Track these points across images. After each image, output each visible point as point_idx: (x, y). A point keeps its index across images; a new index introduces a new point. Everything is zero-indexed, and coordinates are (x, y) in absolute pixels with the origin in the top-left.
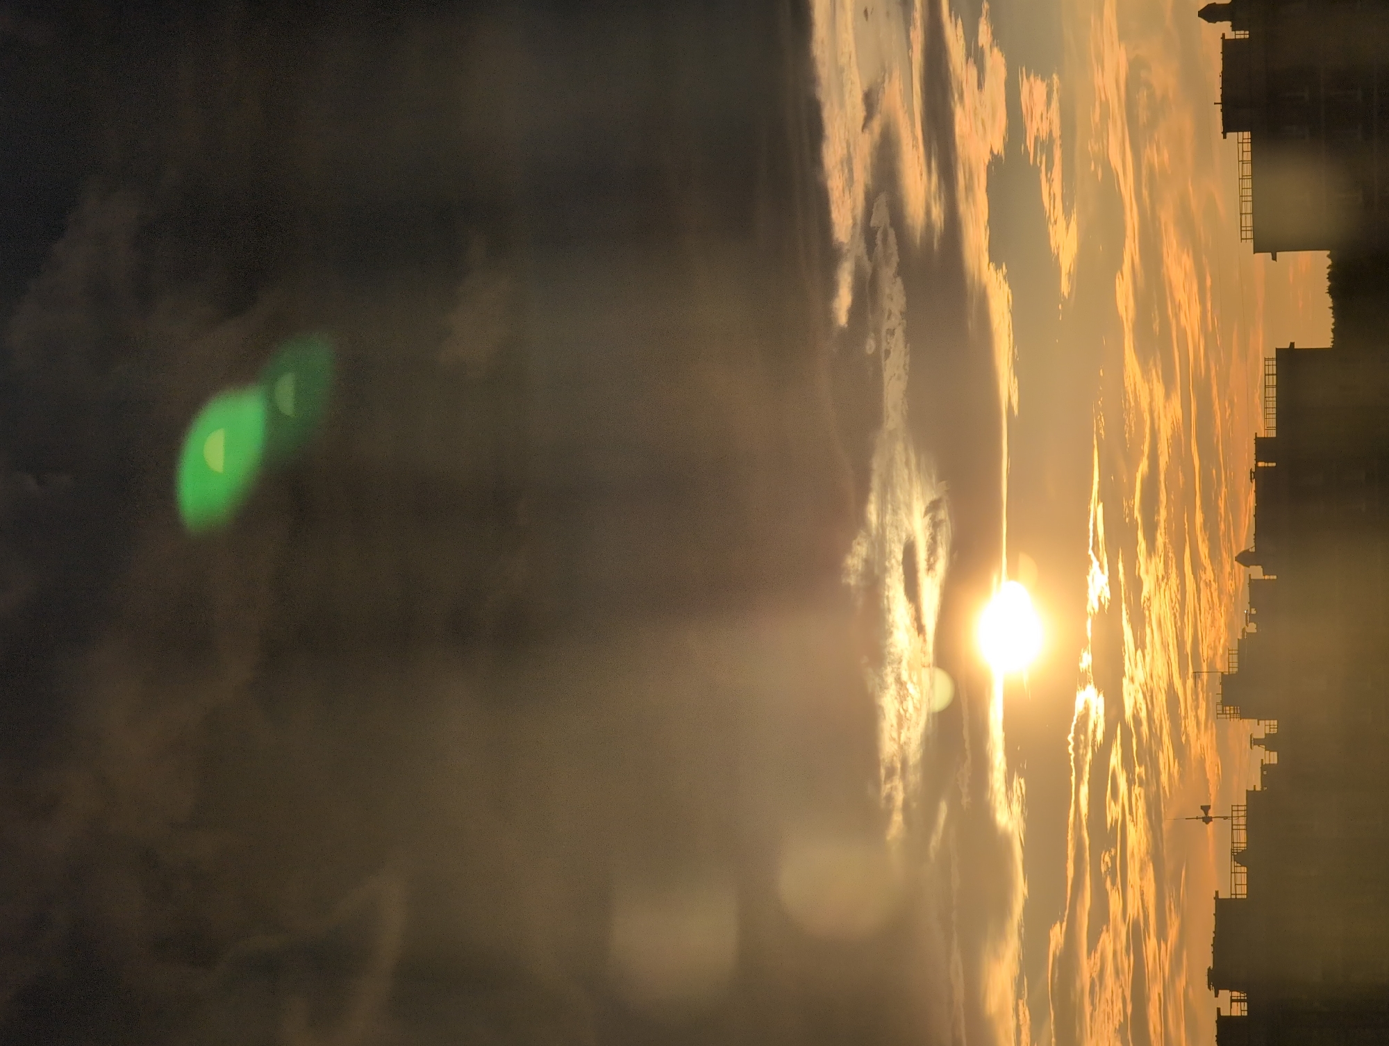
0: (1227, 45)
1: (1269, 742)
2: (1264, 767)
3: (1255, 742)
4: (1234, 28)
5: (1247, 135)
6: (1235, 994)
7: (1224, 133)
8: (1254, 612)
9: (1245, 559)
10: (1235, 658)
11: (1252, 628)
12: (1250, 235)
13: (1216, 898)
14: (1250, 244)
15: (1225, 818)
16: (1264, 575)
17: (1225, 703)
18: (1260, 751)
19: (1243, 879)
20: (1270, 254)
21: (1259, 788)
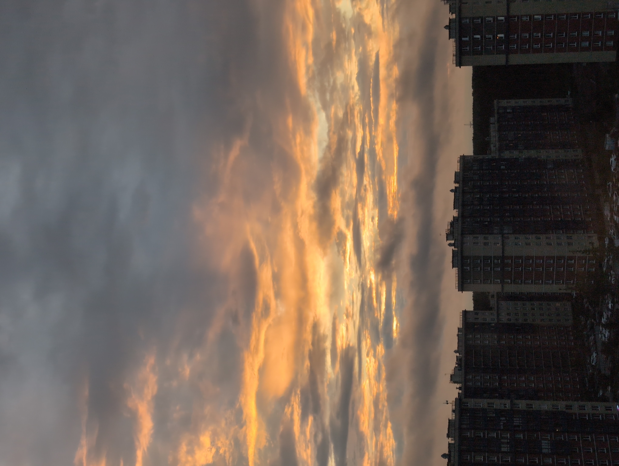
0: (453, 250)
1: (460, 388)
2: (459, 393)
3: (457, 388)
4: (455, 248)
5: (457, 268)
6: (452, 439)
7: (453, 268)
8: (457, 362)
9: (456, 352)
10: (453, 371)
11: (457, 365)
12: (457, 288)
13: (449, 420)
14: (457, 290)
15: (451, 403)
16: (459, 355)
17: (451, 380)
18: (458, 390)
19: (454, 415)
20: (461, 292)
21: (458, 397)
